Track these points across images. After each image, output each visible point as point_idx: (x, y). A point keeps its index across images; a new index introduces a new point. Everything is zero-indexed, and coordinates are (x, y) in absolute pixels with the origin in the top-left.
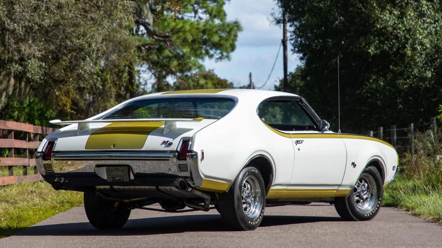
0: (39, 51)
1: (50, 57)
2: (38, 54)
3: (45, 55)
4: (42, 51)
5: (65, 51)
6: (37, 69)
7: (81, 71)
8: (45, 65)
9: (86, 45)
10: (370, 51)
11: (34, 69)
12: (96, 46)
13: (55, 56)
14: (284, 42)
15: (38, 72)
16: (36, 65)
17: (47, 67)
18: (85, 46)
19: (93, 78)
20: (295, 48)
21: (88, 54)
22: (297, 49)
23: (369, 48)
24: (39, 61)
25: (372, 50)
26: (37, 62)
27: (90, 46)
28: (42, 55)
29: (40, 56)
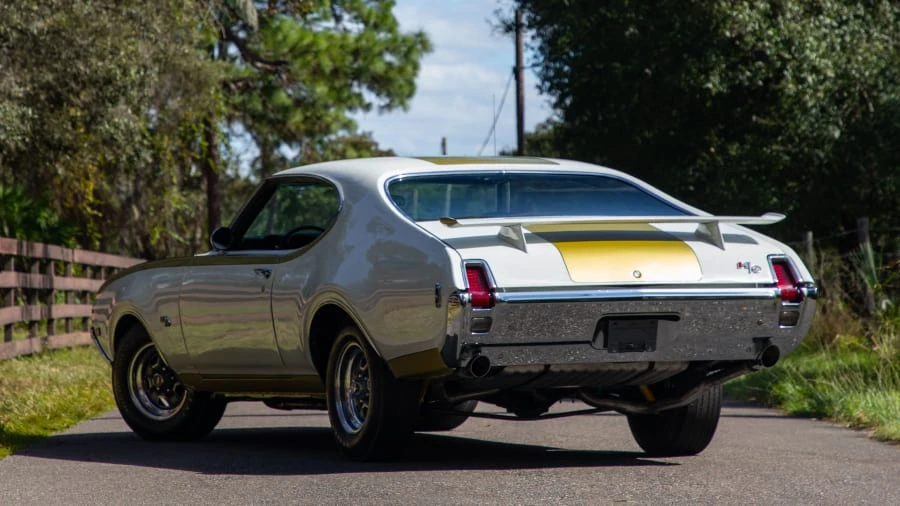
0: (20, 85)
1: (42, 97)
2: (18, 91)
3: (32, 93)
4: (25, 86)
5: (73, 85)
6: (17, 122)
7: (107, 126)
8: (33, 113)
9: (118, 72)
10: (710, 85)
11: (9, 121)
12: (138, 72)
13: (53, 96)
14: (517, 71)
15: (19, 128)
16: (14, 114)
17: (36, 116)
18: (116, 74)
19: (133, 140)
20: (543, 82)
21: (122, 90)
22: (548, 84)
23: (708, 80)
24: (20, 105)
25: (713, 84)
26: (16, 107)
27: (125, 73)
28: (27, 95)
29: (21, 95)
